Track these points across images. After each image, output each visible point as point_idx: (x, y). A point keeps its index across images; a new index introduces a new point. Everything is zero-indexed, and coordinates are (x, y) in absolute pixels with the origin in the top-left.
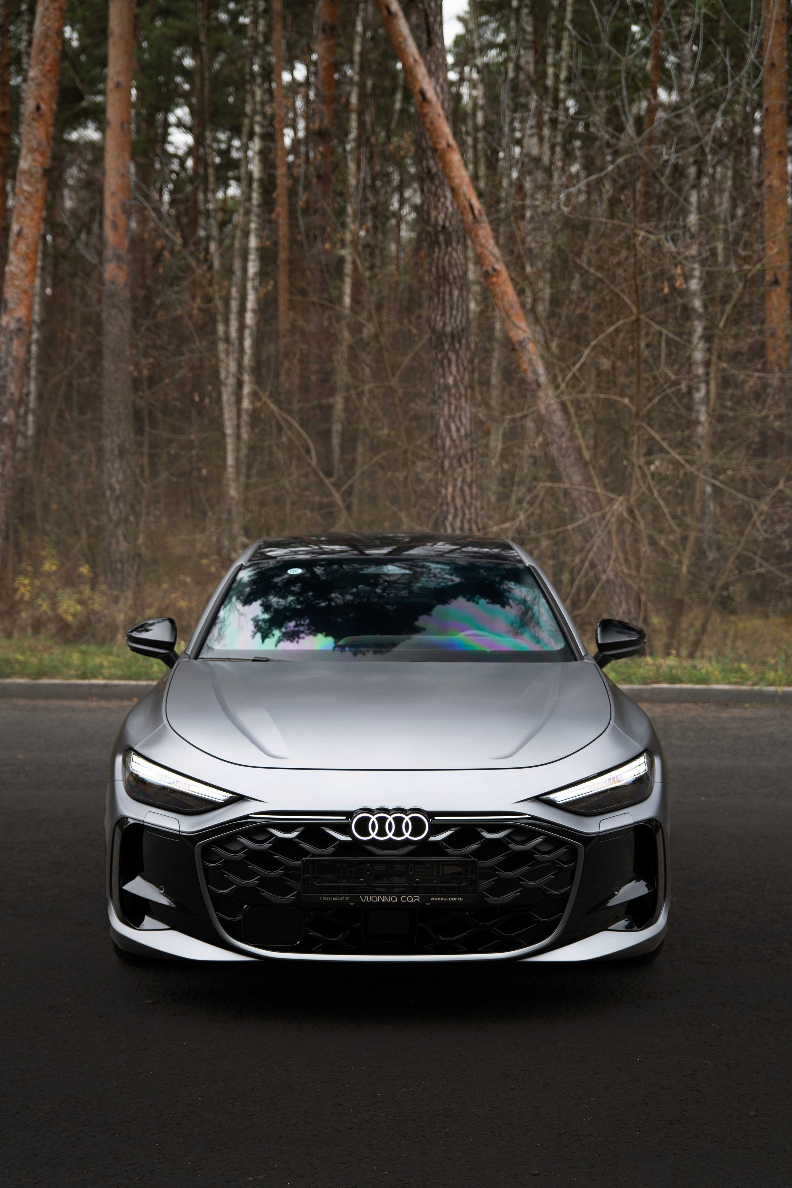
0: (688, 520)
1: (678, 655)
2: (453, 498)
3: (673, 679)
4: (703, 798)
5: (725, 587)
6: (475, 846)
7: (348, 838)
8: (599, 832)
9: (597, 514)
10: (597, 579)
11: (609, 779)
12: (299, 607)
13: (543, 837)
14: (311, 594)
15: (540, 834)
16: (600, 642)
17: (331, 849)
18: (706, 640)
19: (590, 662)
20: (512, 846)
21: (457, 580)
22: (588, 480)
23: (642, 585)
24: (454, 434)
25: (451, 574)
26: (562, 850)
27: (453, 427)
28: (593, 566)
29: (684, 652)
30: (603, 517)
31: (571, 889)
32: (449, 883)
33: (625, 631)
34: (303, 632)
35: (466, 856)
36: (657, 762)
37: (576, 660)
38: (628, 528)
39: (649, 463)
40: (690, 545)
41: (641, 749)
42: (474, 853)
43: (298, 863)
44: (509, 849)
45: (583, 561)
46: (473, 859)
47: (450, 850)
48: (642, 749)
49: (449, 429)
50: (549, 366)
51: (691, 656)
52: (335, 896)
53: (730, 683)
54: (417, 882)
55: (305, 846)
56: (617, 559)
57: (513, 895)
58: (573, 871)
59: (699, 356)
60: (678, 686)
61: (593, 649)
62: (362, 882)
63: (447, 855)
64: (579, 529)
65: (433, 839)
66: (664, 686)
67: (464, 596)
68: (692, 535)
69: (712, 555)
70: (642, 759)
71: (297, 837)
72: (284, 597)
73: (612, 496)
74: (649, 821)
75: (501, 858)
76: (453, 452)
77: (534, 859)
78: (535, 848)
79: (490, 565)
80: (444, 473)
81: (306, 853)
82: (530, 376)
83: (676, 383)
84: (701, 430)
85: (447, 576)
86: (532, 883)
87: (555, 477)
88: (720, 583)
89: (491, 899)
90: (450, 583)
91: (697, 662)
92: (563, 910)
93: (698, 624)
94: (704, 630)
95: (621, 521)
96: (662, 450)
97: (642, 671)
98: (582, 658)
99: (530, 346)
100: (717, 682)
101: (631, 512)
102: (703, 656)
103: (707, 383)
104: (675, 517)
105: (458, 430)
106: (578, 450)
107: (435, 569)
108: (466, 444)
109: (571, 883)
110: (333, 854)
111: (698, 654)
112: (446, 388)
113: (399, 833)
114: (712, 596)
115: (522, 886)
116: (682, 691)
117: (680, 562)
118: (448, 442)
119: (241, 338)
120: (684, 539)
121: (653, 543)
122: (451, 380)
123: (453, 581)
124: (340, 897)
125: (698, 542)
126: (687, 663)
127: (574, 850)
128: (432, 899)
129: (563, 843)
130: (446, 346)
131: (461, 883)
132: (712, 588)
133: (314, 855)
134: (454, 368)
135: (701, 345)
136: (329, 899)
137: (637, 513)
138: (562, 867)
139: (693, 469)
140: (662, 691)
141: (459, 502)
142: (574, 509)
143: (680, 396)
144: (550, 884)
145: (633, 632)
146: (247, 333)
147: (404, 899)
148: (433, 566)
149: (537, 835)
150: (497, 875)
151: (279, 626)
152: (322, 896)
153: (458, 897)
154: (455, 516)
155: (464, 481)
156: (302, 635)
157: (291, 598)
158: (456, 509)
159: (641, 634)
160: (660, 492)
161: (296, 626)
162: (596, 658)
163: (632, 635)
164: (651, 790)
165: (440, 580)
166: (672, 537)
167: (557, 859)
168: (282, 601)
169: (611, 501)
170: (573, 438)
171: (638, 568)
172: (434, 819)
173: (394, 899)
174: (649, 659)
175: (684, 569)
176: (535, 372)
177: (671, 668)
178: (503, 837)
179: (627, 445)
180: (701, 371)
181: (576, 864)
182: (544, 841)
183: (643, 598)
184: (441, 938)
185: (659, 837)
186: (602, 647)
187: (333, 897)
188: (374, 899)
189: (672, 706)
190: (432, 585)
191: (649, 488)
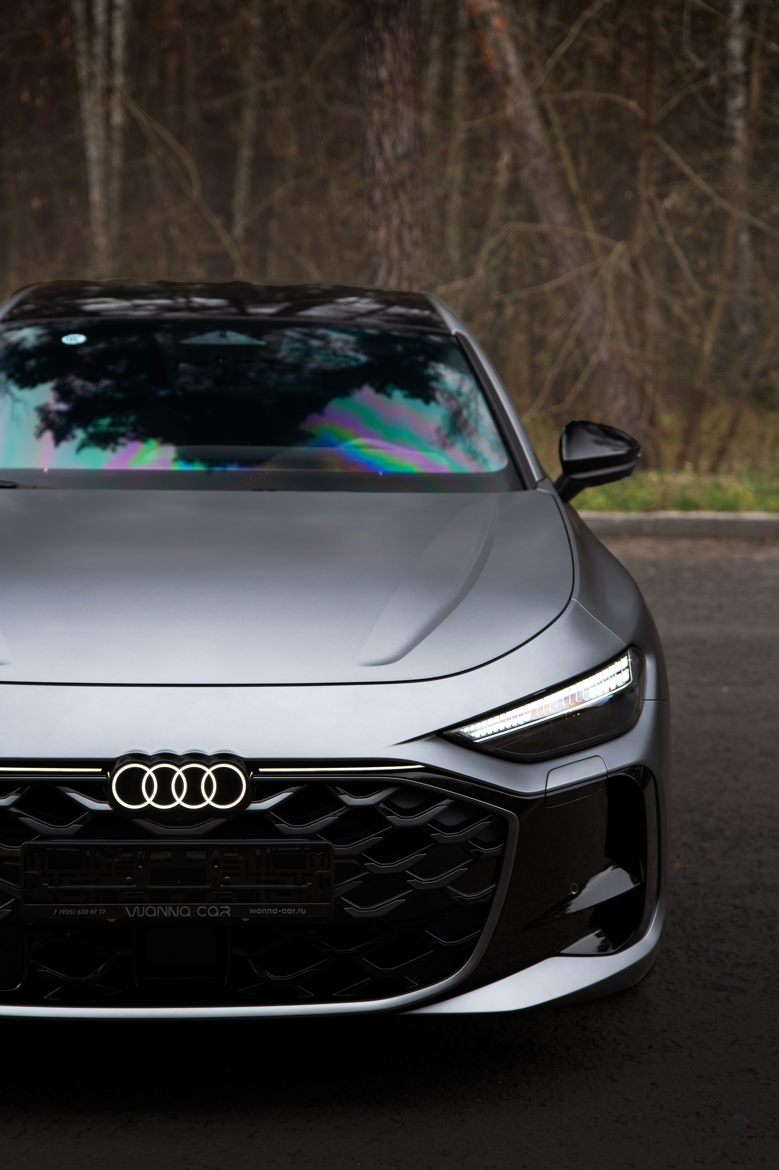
0: (715, 278)
1: (696, 469)
2: (387, 246)
3: (687, 505)
4: (725, 689)
5: (764, 373)
6: (328, 819)
7: (105, 807)
8: (546, 792)
9: (587, 268)
10: (586, 360)
11: (566, 699)
12: (119, 395)
13: (447, 801)
14: (143, 377)
15: (444, 797)
16: (565, 458)
17: (74, 827)
18: (735, 448)
19: (546, 491)
20: (394, 819)
21: (363, 358)
22: (575, 220)
23: (649, 370)
24: (389, 153)
25: (356, 351)
26: (482, 824)
27: (387, 143)
28: (580, 342)
29: (704, 463)
30: (595, 273)
31: (495, 889)
32: (283, 883)
33: (612, 441)
34: (123, 435)
35: (312, 836)
36: (650, 665)
37: (525, 488)
38: (629, 289)
39: (662, 196)
40: (717, 314)
41: (622, 644)
42: (326, 832)
43: (16, 850)
44: (388, 823)
45: (566, 336)
46: (325, 842)
47: (284, 826)
48: (624, 645)
49: (380, 145)
50: (522, 50)
51: (714, 470)
52: (81, 908)
53: (767, 510)
54: (227, 883)
55: (30, 820)
56: (613, 335)
57: (395, 901)
58: (500, 859)
59: (736, 46)
60: (694, 515)
61: (556, 472)
62: (129, 883)
63: (280, 835)
64: (560, 290)
65: (255, 806)
66: (674, 514)
67: (372, 385)
68: (721, 299)
69: (746, 329)
70: (624, 662)
71: (15, 804)
72: (95, 380)
73: (607, 241)
74: (632, 769)
75: (374, 838)
76: (386, 179)
77: (432, 840)
78: (434, 821)
79: (411, 335)
80: (373, 207)
81: (30, 832)
82: (496, 66)
83: (704, 74)
84: (737, 154)
85: (351, 354)
86: (426, 882)
87: (532, 217)
88: (757, 366)
89: (355, 909)
90: (353, 364)
91: (724, 480)
92: (482, 926)
93: (724, 427)
94: (732, 433)
95: (620, 278)
96: (683, 177)
97: (643, 494)
98: (535, 486)
99: (496, 22)
100: (750, 509)
101: (634, 265)
102: (730, 471)
103: (748, 84)
104: (698, 274)
105: (394, 146)
106: (562, 175)
107: (337, 340)
108: (405, 168)
109: (496, 879)
110: (77, 835)
111: (724, 466)
112: (379, 86)
113: (194, 796)
114: (745, 386)
115: (410, 887)
116: (698, 523)
117: (702, 336)
118: (380, 165)
119: (110, 22)
120: (709, 305)
121: (666, 310)
122: (384, 73)
123: (357, 360)
124: (90, 908)
125: (728, 309)
126: (707, 481)
127: (501, 822)
128: (252, 911)
129: (483, 812)
130: (378, 22)
131: (304, 883)
132: (746, 374)
133: (45, 837)
134: (388, 56)
135: (739, 29)
136: (72, 912)
137: (643, 267)
138: (480, 853)
139: (725, 205)
140: (671, 522)
141: (395, 252)
142: (555, 261)
143: (709, 94)
144: (461, 883)
145: (620, 443)
146: (118, 15)
147: (203, 911)
148: (334, 335)
149: (438, 798)
150: (367, 870)
151: (84, 425)
152: (59, 908)
153: (297, 907)
154: (389, 272)
155: (402, 222)
156: (122, 440)
157: (106, 383)
158: (390, 261)
159: (633, 446)
160: (676, 237)
161: (112, 425)
162: (557, 485)
163: (618, 447)
164: (639, 713)
165: (340, 359)
166: (691, 302)
167: (474, 840)
168: (91, 387)
169: (607, 250)
170: (556, 158)
171: (643, 345)
172: (257, 773)
173: (185, 911)
174: (653, 476)
175: (707, 348)
176: (503, 60)
177: (684, 488)
178: (378, 803)
179: (634, 171)
180: (739, 67)
181: (504, 848)
182: (450, 807)
183: (649, 388)
184: (270, 976)
185: (649, 792)
186: (569, 467)
187: (77, 908)
188: (151, 911)
189: (683, 544)
190: (330, 366)
191: (661, 231)
